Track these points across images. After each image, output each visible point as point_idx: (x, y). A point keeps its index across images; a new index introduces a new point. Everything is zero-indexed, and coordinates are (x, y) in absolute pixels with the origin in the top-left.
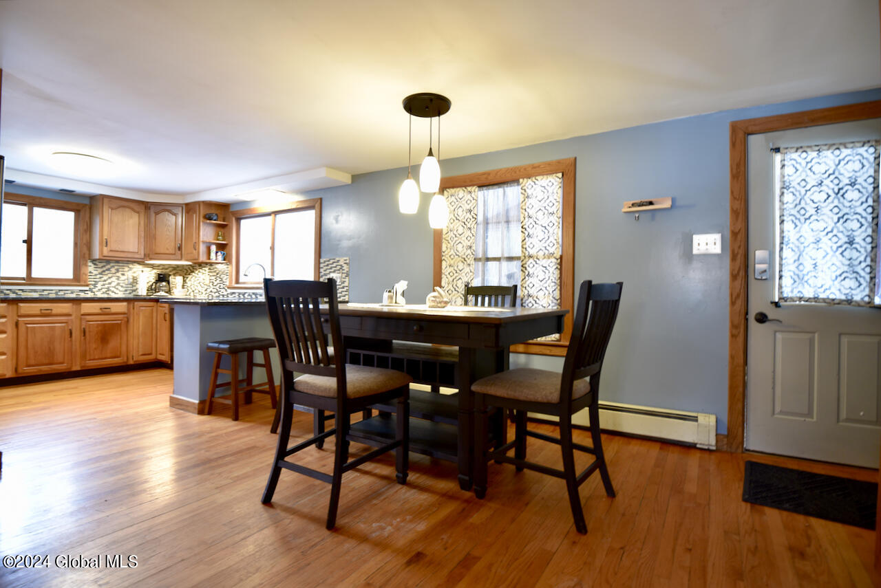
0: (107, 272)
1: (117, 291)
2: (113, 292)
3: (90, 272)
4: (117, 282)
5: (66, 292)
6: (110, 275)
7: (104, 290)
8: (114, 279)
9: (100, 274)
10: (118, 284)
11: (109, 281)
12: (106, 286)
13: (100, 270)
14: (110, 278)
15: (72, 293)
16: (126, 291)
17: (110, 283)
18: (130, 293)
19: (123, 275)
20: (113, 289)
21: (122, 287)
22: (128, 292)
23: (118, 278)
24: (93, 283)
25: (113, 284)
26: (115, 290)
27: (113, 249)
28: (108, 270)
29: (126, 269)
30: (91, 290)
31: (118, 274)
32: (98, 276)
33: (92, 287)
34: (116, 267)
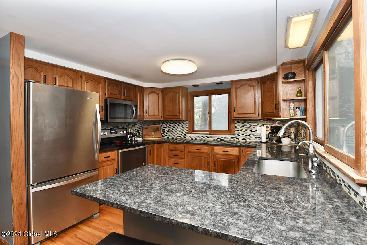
0: (245, 126)
1: (251, 138)
2: (248, 138)
3: (236, 127)
4: (250, 132)
5: (225, 138)
6: (246, 128)
7: (243, 137)
8: (248, 131)
9: (241, 128)
10: (251, 134)
11: (246, 132)
12: (244, 135)
13: (241, 125)
14: (246, 130)
15: (227, 138)
16: (256, 138)
17: (246, 133)
18: (258, 140)
19: (254, 128)
20: (248, 137)
21: (253, 135)
22: (257, 139)
23: (251, 130)
24: (238, 133)
25: (249, 134)
26: (250, 138)
27: (239, 113)
28: (245, 125)
29: (256, 124)
30: (236, 137)
31: (251, 128)
32: (240, 129)
33: (237, 135)
34: (250, 123)
